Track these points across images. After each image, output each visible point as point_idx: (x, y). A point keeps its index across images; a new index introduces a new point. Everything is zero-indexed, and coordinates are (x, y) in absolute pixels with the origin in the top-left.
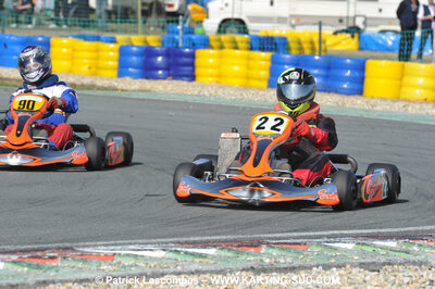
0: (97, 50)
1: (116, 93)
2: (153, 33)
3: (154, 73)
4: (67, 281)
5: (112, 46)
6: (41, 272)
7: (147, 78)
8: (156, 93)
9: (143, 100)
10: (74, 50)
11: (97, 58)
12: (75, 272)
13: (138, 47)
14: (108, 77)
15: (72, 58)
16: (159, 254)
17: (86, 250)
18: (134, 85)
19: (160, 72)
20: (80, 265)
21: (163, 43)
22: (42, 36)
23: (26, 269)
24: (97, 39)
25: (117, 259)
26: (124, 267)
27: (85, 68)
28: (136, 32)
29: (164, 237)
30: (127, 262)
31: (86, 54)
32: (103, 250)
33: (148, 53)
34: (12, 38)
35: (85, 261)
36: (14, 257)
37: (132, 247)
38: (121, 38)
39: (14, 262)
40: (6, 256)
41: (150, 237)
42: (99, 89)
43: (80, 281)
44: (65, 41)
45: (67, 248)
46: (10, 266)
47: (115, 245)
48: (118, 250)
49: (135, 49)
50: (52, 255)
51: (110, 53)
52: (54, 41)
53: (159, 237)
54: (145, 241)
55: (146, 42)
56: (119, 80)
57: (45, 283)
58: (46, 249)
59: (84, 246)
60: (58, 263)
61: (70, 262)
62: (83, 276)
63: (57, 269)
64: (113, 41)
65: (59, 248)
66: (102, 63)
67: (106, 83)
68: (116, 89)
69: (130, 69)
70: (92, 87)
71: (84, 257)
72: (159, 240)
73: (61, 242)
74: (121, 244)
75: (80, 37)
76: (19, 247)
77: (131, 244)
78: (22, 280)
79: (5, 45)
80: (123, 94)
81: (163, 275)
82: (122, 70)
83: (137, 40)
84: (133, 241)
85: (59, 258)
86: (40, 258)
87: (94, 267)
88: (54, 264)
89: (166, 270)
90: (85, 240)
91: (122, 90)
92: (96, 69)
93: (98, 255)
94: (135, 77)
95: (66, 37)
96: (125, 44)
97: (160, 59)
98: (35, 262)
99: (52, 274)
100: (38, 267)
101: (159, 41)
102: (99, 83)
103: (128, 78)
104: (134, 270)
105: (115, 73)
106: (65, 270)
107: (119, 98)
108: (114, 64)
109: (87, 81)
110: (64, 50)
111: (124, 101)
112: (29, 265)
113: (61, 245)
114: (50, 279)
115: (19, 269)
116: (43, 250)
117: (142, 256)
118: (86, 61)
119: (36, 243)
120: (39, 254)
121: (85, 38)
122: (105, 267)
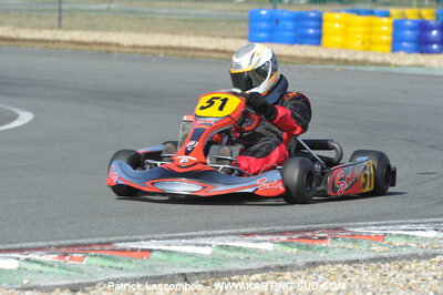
0: (370, 25)
1: (389, 69)
2: (428, 6)
3: (428, 47)
4: (337, 262)
5: (385, 20)
6: (310, 253)
7: (421, 52)
8: (430, 68)
9: (417, 75)
10: (347, 25)
11: (370, 33)
12: (345, 253)
13: (412, 21)
14: (381, 52)
15: (345, 33)
16: (431, 234)
17: (357, 230)
18: (408, 60)
19: (435, 46)
20: (350, 245)
21: (438, 16)
22: (314, 11)
23: (295, 250)
24: (371, 13)
25: (388, 239)
26: (395, 247)
27: (358, 43)
28: (410, 6)
29: (436, 217)
30: (398, 242)
31: (359, 29)
32: (374, 231)
33: (423, 27)
34: (285, 14)
35: (355, 242)
36: (284, 238)
37: (403, 227)
38: (395, 12)
39: (283, 243)
40: (275, 237)
41: (422, 217)
42: (372, 64)
43: (350, 262)
44: (337, 16)
45: (337, 229)
46: (279, 247)
47: (387, 225)
48: (389, 230)
49: (409, 23)
50: (322, 235)
51: (384, 27)
52: (327, 16)
53: (432, 217)
54: (417, 221)
55: (420, 15)
56: (393, 55)
57: (314, 264)
58: (316, 230)
59: (354, 227)
60: (328, 243)
61: (340, 243)
62: (353, 257)
63: (326, 250)
64: (387, 15)
65: (328, 229)
66: (375, 38)
67: (379, 59)
68: (388, 65)
69: (404, 44)
70: (364, 63)
71: (355, 237)
72: (432, 220)
73: (331, 222)
74: (392, 224)
75: (352, 11)
76: (289, 228)
77: (402, 224)
78: (290, 262)
79: (277, 22)
80: (397, 70)
81: (435, 255)
82: (396, 44)
83: (411, 14)
84: (404, 221)
85: (329, 239)
86: (309, 238)
87: (364, 248)
88: (324, 245)
89: (438, 251)
90: (355, 219)
91: (396, 66)
92: (369, 44)
93: (369, 236)
94: (409, 51)
95: (339, 11)
96: (398, 18)
97: (435, 33)
98: (304, 243)
99: (321, 256)
100: (308, 248)
101: (433, 14)
102: (372, 58)
103: (402, 54)
104: (405, 251)
105: (388, 48)
106: (335, 251)
107: (393, 74)
108: (387, 38)
109: (360, 57)
110: (337, 26)
111: (398, 76)
112: (298, 246)
113: (331, 225)
114: (320, 260)
115: (288, 250)
116: (313, 230)
117: (414, 236)
118: (359, 36)
119: (306, 224)
120: (309, 234)
121: (359, 13)
122: (376, 248)
